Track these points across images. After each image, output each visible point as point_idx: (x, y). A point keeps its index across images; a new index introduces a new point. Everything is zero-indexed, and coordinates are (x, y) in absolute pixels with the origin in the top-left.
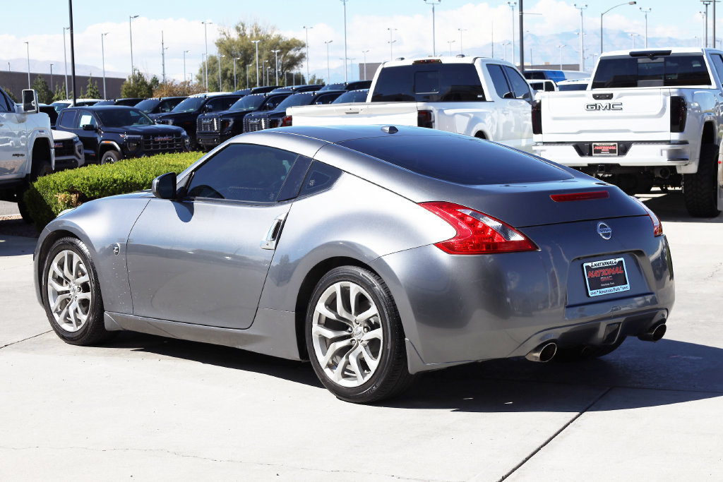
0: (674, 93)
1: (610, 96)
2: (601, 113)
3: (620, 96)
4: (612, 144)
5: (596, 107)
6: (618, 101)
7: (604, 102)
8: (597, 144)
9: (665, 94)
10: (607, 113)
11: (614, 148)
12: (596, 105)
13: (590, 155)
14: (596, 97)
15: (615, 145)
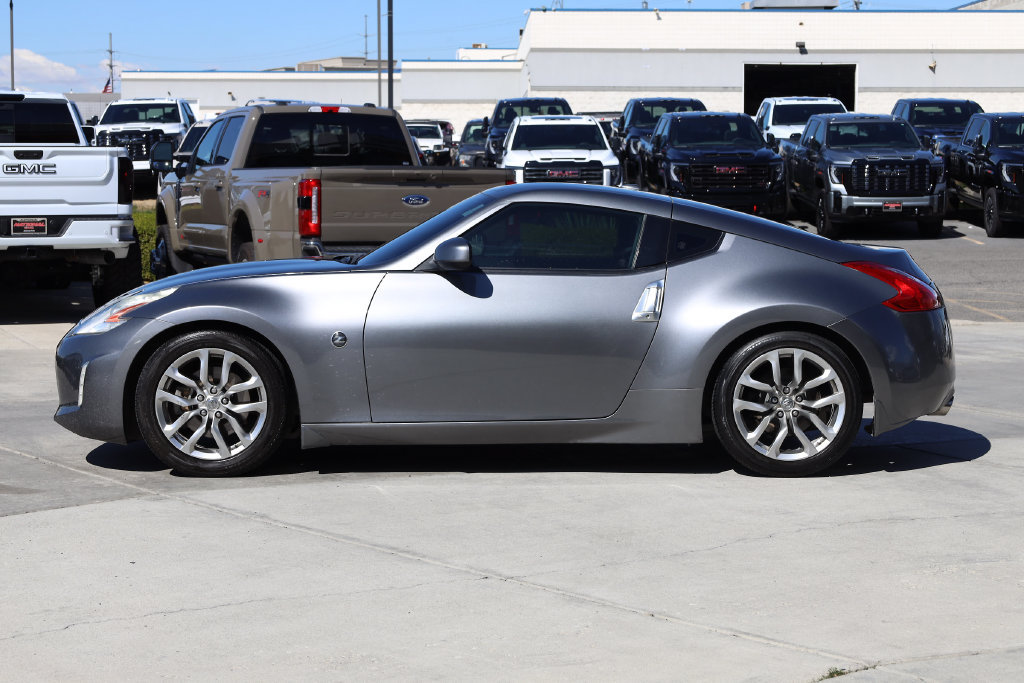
0: (121, 152)
1: (38, 155)
2: (26, 177)
3: (53, 155)
4: (39, 219)
5: (19, 170)
6: (51, 161)
7: (29, 163)
8: (18, 220)
9: (112, 154)
10: (35, 177)
11: (41, 225)
12: (19, 166)
13: (8, 235)
14: (19, 155)
15: (44, 221)
